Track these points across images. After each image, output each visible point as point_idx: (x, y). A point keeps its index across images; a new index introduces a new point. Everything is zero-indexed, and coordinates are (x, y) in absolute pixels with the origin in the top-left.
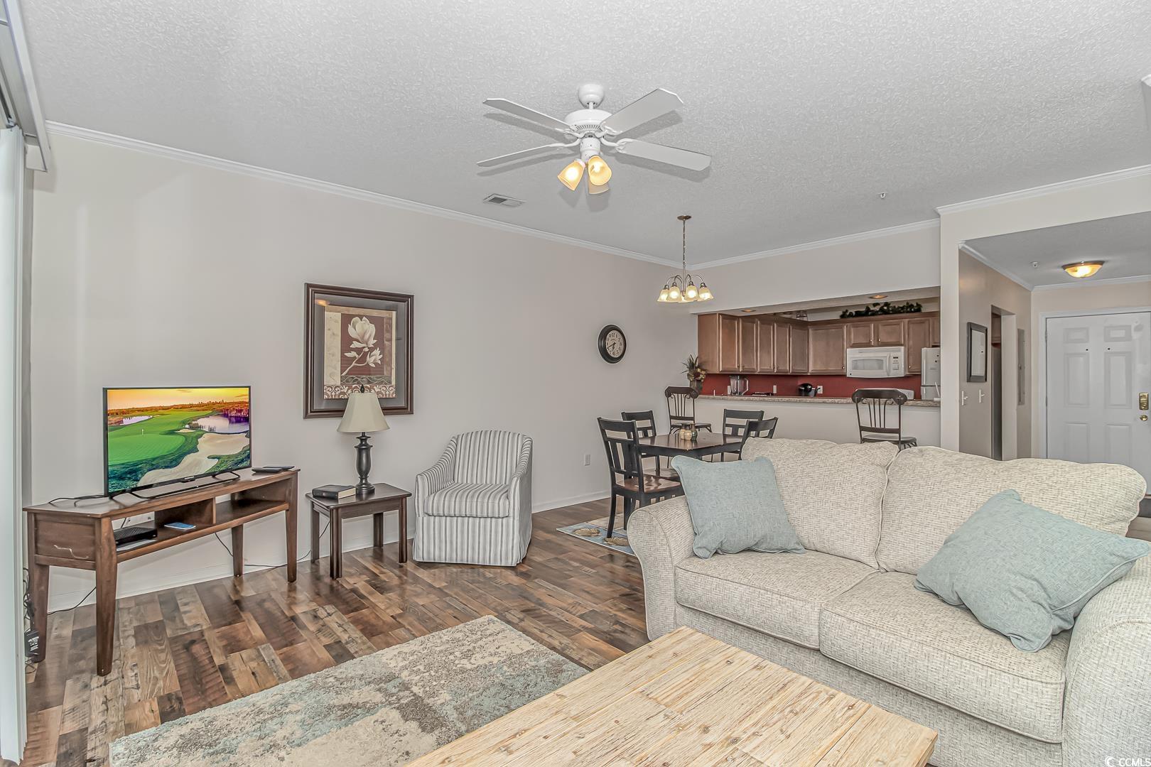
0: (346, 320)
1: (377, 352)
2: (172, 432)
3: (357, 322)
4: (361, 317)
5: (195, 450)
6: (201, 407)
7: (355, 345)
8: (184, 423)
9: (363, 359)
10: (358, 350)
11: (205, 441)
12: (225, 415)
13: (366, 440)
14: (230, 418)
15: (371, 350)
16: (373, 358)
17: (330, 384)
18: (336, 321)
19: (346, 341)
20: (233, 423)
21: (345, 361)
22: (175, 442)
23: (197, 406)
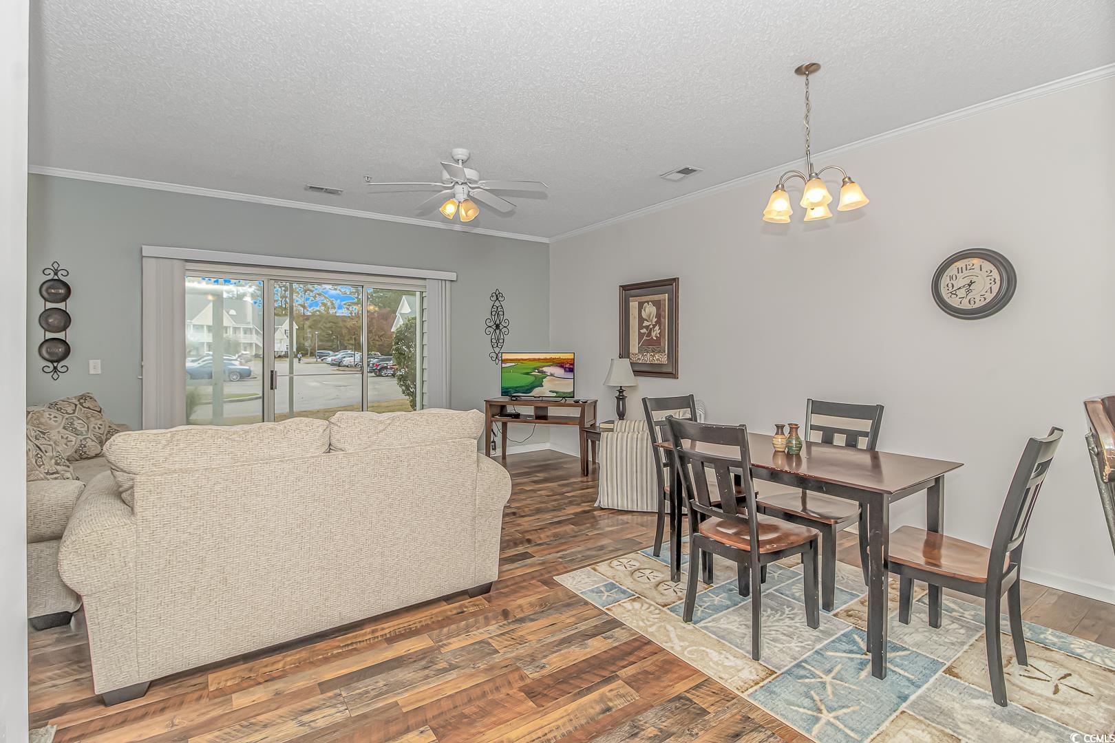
0: (641, 305)
1: (657, 328)
2: (527, 374)
3: (645, 307)
4: (648, 302)
5: (541, 386)
6: (545, 360)
7: (646, 323)
8: (535, 369)
9: (649, 334)
10: (647, 327)
11: (548, 381)
12: (562, 367)
13: (622, 392)
14: (565, 369)
15: (654, 326)
16: (655, 332)
17: (633, 352)
18: (636, 308)
19: (641, 320)
20: (567, 372)
21: (641, 335)
22: (530, 379)
23: (542, 359)
